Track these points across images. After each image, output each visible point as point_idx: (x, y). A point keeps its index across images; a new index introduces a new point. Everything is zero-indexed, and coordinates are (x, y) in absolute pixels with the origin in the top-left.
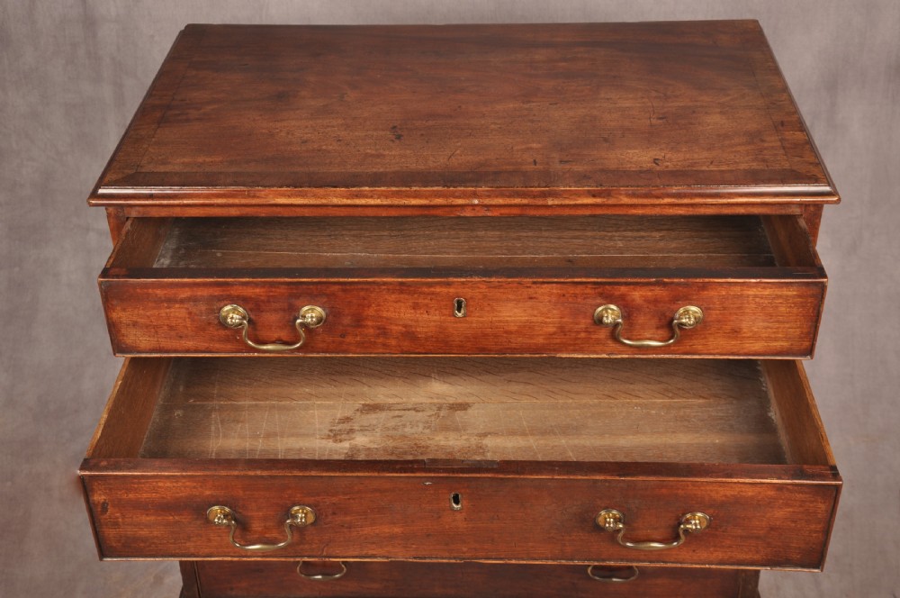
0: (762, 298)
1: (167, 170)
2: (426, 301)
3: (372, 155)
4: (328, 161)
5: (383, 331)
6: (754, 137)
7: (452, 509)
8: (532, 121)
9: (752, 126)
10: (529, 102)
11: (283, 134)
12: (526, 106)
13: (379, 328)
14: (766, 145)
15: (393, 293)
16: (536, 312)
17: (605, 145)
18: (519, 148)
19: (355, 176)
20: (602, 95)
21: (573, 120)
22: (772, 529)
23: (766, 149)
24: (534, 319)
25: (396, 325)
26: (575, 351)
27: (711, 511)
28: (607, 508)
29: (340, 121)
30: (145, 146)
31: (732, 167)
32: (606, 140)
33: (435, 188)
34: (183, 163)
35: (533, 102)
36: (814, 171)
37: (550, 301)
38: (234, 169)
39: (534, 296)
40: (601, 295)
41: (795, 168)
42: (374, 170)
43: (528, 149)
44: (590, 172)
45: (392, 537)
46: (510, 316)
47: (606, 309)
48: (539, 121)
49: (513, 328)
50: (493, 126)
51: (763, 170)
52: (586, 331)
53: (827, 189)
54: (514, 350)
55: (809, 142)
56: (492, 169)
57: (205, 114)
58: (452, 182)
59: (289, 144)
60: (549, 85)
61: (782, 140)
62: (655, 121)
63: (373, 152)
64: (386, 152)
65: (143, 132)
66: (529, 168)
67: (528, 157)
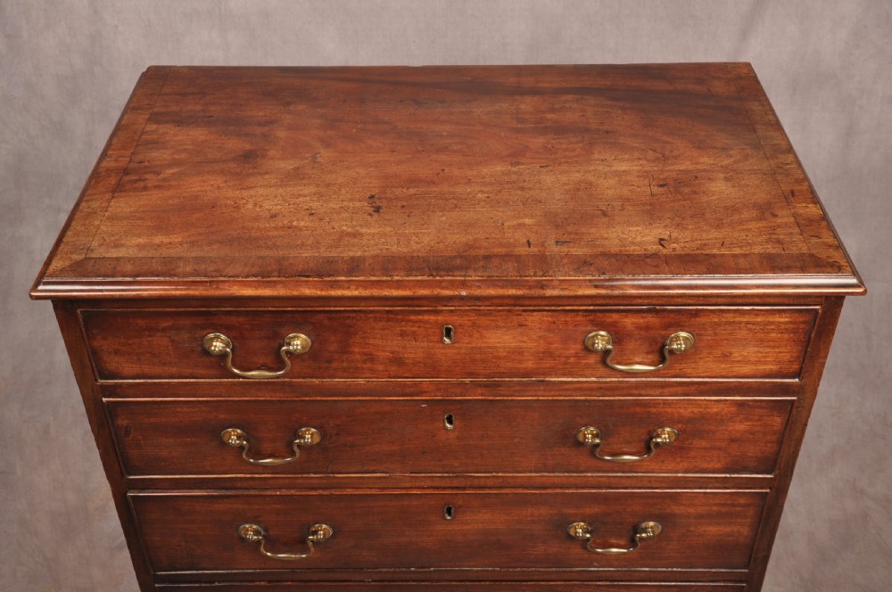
0: (753, 324)
1: (120, 255)
2: (414, 329)
3: (348, 234)
4: (299, 242)
5: (370, 357)
6: (765, 210)
7: (446, 428)
8: (523, 189)
9: (761, 196)
10: (518, 164)
11: (250, 206)
12: (514, 169)
13: (365, 354)
14: (779, 221)
15: (380, 321)
16: (525, 339)
17: (605, 220)
18: (510, 223)
19: (330, 261)
20: (596, 156)
21: (567, 187)
22: (733, 440)
23: (779, 226)
24: (524, 345)
25: (384, 351)
26: (564, 375)
27: (680, 426)
28: (586, 425)
29: (312, 189)
30: (97, 223)
31: (745, 250)
32: (604, 214)
33: (420, 278)
34: (137, 246)
35: (523, 164)
36: (837, 256)
37: (540, 328)
38: (195, 253)
39: (525, 323)
40: (592, 322)
41: (814, 252)
42: (351, 254)
43: (520, 225)
44: (591, 256)
45: (391, 455)
46: (499, 343)
47: (597, 335)
48: (530, 189)
49: (502, 353)
50: (480, 195)
51: (780, 255)
52: (576, 355)
53: (854, 281)
54: (502, 375)
55: (825, 217)
56: (482, 252)
57: (165, 180)
58: (438, 269)
59: (257, 219)
60: (538, 142)
61: (795, 215)
62: (655, 190)
63: (350, 230)
64: (364, 230)
65: (95, 204)
66: (523, 250)
67: (520, 237)
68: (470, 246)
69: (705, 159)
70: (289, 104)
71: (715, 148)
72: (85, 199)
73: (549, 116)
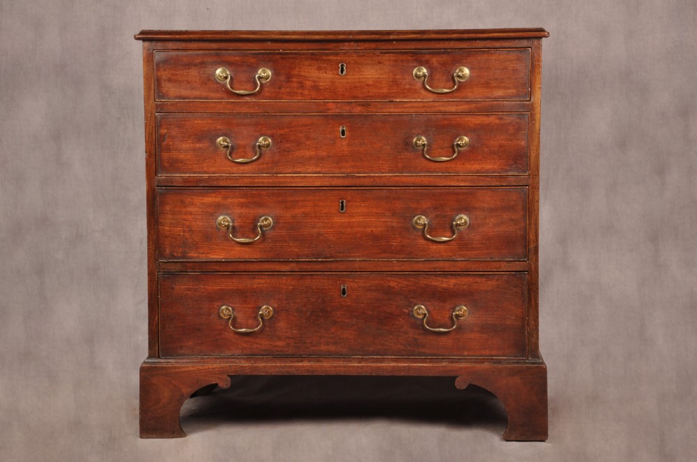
2: (325, 65)
5: (301, 85)
7: (341, 138)
13: (299, 83)
16: (382, 72)
24: (382, 76)
26: (404, 98)
37: (390, 65)
39: (382, 61)
40: (416, 60)
45: (310, 158)
46: (369, 75)
47: (419, 69)
49: (371, 83)
52: (409, 84)
54: (371, 97)
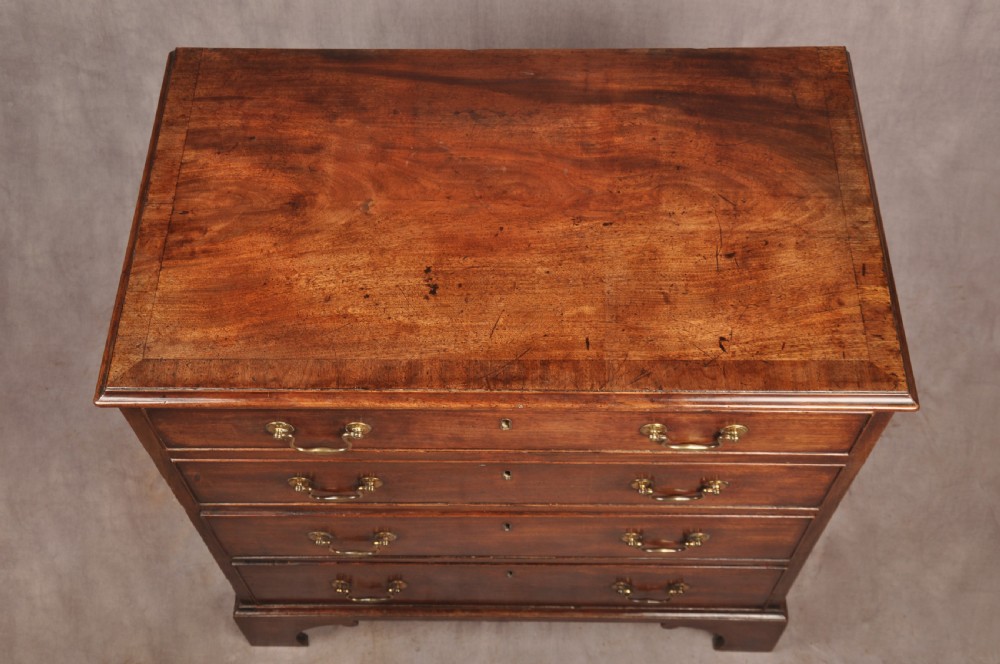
1: (178, 356)
3: (404, 328)
4: (355, 339)
6: (831, 295)
8: (584, 259)
9: (831, 275)
10: (580, 219)
11: (302, 283)
12: (577, 228)
14: (844, 311)
17: (666, 308)
18: (569, 311)
19: (388, 367)
20: (664, 207)
21: (630, 257)
23: (844, 320)
29: (366, 257)
30: (149, 307)
31: (805, 356)
32: (667, 300)
33: (478, 391)
34: (194, 342)
35: (586, 220)
36: (895, 365)
41: (873, 359)
42: (409, 356)
43: (579, 315)
44: (649, 362)
48: (592, 260)
50: (540, 269)
51: (839, 363)
53: (909, 400)
55: (894, 308)
56: (539, 356)
57: (212, 241)
58: (495, 380)
59: (310, 303)
60: (602, 183)
61: (862, 303)
62: (723, 261)
63: (407, 321)
64: (421, 322)
65: (144, 279)
66: (580, 354)
67: (579, 333)
68: (529, 347)
69: (778, 215)
70: (335, 116)
71: (791, 195)
72: (133, 269)
73: (618, 140)
